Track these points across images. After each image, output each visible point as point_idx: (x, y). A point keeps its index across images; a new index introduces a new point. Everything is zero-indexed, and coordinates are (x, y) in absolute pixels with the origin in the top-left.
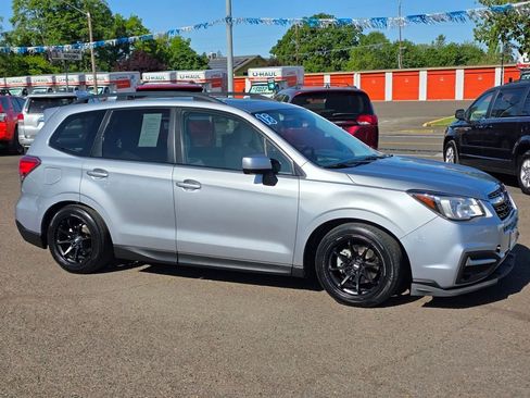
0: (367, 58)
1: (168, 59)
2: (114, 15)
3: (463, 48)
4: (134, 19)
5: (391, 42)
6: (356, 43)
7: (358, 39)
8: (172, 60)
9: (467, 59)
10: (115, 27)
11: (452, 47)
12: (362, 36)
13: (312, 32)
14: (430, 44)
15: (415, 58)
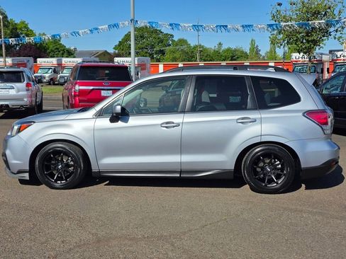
0: (177, 55)
1: (46, 50)
2: (9, 19)
3: (235, 50)
4: (23, 23)
5: (192, 45)
6: (170, 45)
7: (171, 42)
8: (48, 51)
9: (238, 58)
10: (11, 27)
11: (228, 50)
12: (173, 41)
13: (141, 37)
14: (213, 48)
15: (206, 57)
